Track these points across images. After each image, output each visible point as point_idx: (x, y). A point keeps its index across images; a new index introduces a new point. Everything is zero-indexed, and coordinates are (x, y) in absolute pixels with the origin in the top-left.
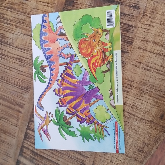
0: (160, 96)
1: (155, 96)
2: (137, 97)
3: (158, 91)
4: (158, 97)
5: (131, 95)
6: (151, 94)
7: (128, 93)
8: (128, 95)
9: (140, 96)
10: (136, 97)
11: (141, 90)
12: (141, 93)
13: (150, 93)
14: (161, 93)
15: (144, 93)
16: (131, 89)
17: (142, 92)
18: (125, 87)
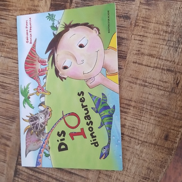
0: (162, 114)
1: (156, 115)
2: (137, 118)
3: (160, 109)
4: (160, 115)
5: (130, 115)
6: (152, 113)
7: (127, 113)
8: (127, 116)
9: (140, 116)
10: (135, 118)
11: (140, 109)
12: (140, 113)
13: (151, 111)
14: (163, 111)
15: (144, 112)
16: (129, 109)
17: (142, 111)
18: (122, 107)
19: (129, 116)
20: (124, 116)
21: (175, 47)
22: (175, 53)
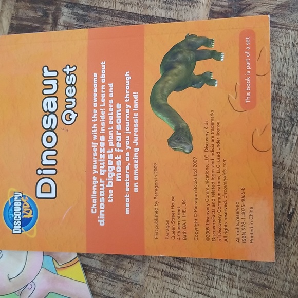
19: (181, 285)
20: (170, 285)
21: (283, 132)
22: (284, 146)
